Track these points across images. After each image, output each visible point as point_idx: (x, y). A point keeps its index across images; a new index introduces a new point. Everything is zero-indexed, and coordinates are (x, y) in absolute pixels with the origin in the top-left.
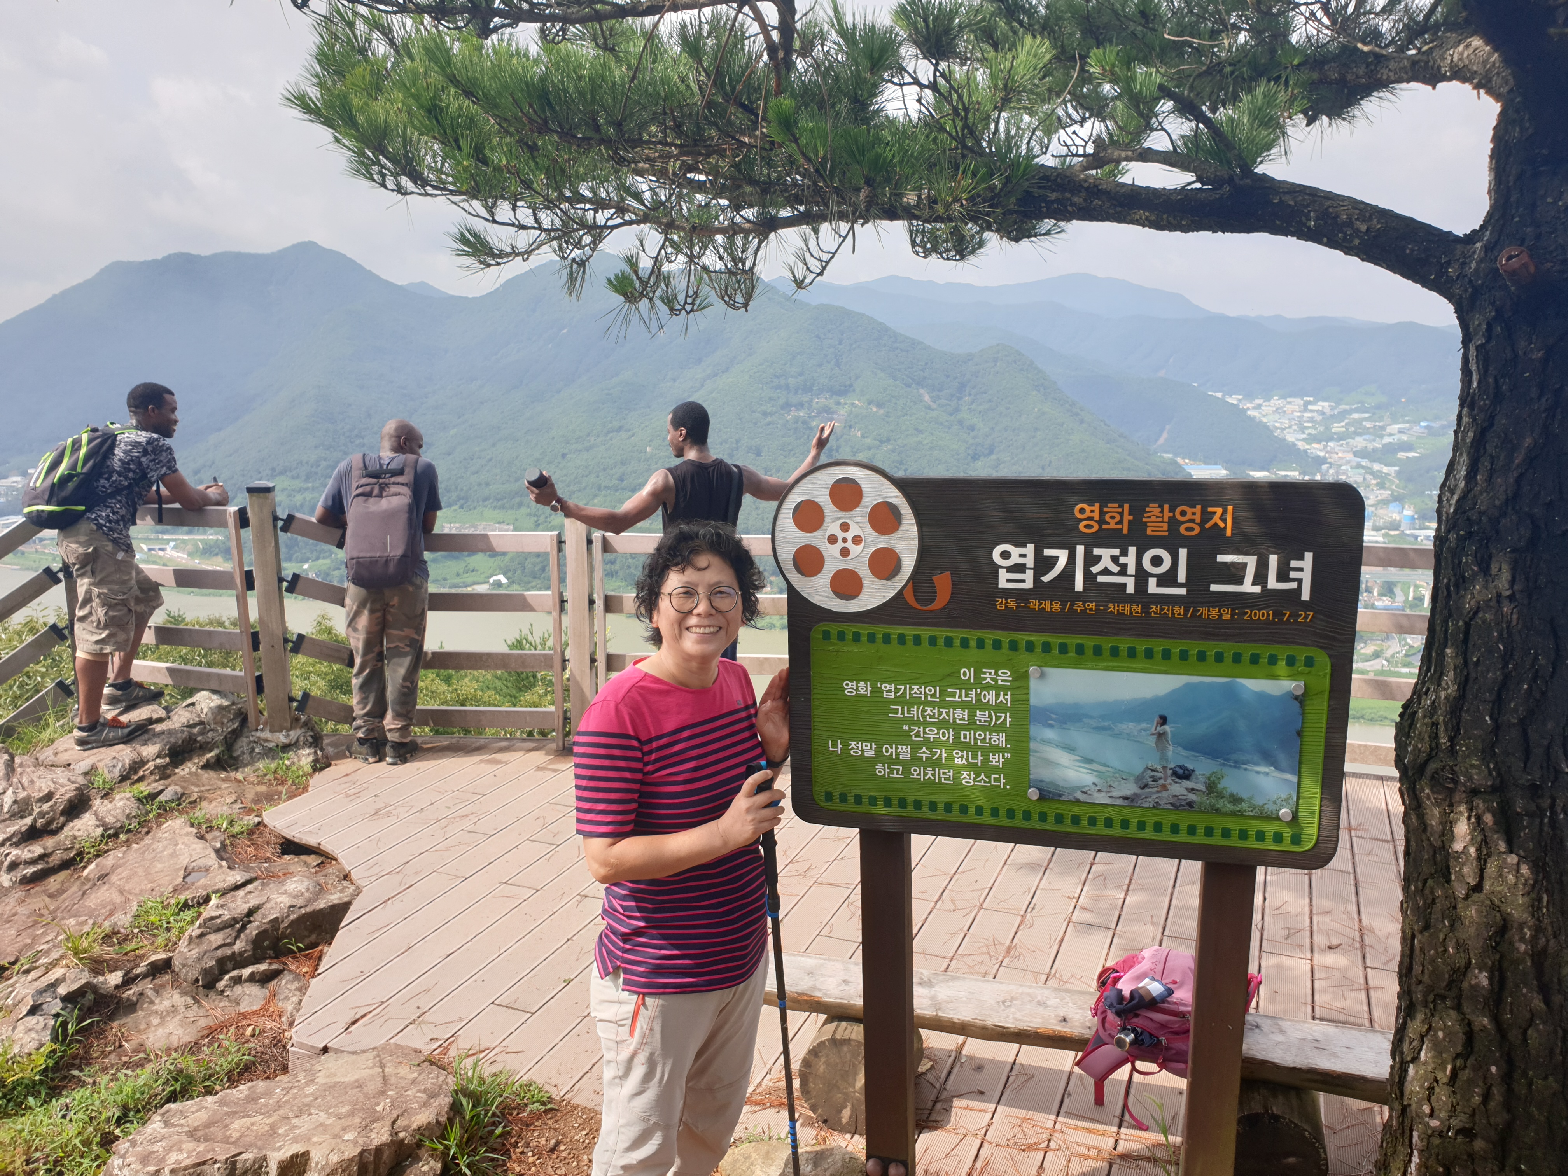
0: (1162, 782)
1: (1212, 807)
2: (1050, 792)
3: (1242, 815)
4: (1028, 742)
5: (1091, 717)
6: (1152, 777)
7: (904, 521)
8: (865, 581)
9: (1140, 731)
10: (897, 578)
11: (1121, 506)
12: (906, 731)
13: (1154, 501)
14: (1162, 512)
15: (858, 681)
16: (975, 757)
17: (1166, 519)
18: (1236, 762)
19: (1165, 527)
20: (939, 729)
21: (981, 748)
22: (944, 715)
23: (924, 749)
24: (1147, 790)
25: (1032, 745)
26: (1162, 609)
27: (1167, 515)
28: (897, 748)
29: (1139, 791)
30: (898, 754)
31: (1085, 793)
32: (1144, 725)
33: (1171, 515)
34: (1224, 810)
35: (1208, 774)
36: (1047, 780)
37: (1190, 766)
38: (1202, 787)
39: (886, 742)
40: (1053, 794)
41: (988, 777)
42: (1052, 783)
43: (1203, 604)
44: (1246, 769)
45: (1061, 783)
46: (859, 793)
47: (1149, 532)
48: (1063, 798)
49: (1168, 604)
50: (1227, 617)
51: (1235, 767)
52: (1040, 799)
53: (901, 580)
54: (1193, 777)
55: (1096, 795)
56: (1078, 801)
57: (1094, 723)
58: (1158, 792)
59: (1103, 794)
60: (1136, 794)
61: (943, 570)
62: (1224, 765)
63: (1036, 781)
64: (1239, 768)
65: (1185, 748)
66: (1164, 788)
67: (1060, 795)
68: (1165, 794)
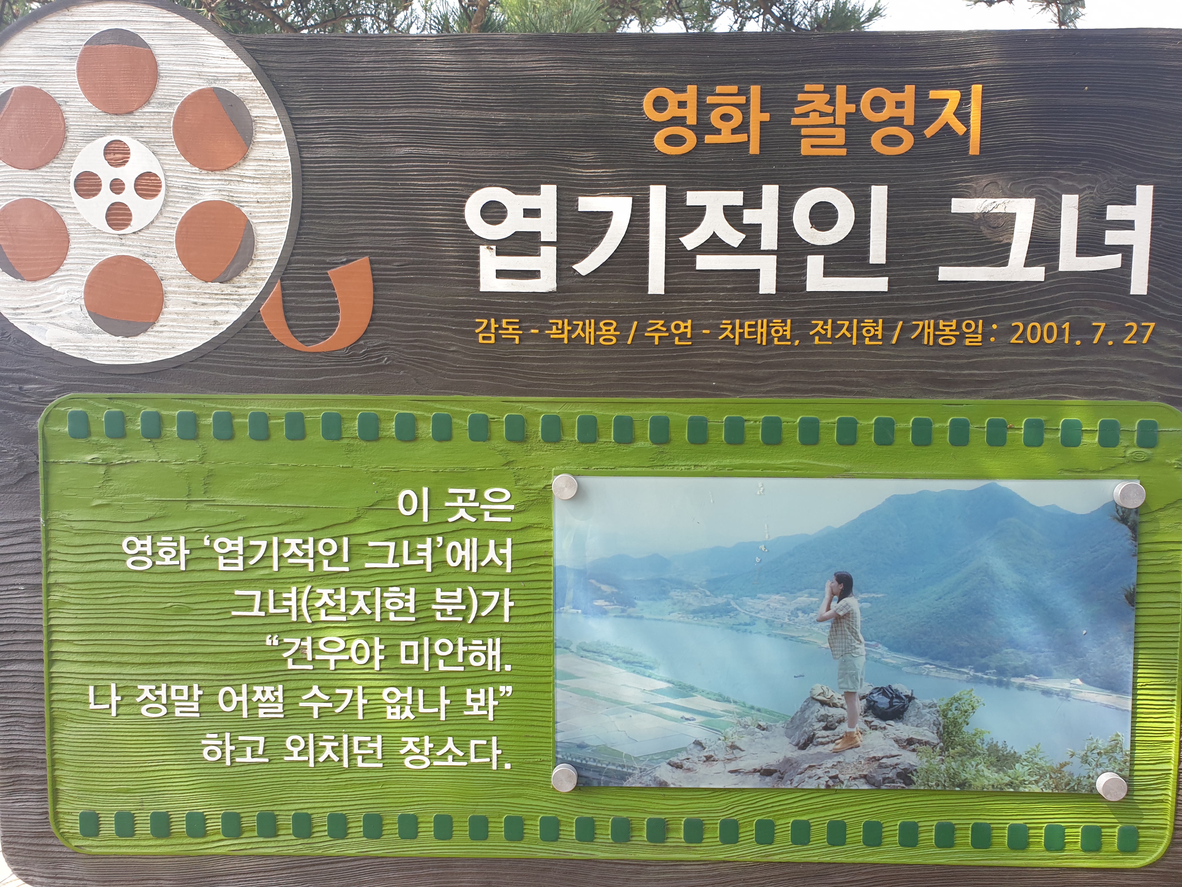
0: (844, 728)
1: (952, 777)
2: (599, 771)
3: (1017, 794)
4: (551, 655)
5: (690, 587)
6: (823, 718)
7: (260, 137)
8: (169, 286)
9: (794, 613)
10: (245, 275)
11: (743, 92)
12: (272, 650)
13: (814, 79)
14: (832, 102)
15: (154, 535)
16: (431, 700)
17: (841, 120)
18: (1001, 671)
19: (840, 136)
20: (348, 639)
21: (445, 676)
22: (361, 604)
23: (315, 690)
24: (812, 750)
25: (561, 662)
26: (836, 328)
27: (843, 108)
28: (251, 693)
29: (795, 754)
30: (253, 707)
31: (678, 766)
32: (803, 599)
33: (852, 108)
34: (977, 784)
35: (942, 704)
36: (593, 742)
37: (904, 689)
38: (931, 736)
39: (226, 679)
40: (609, 774)
41: (461, 744)
42: (605, 750)
43: (923, 311)
44: (1021, 687)
45: (626, 749)
46: (162, 808)
47: (806, 148)
48: (630, 782)
49: (847, 314)
50: (974, 340)
51: (1000, 684)
52: (578, 788)
53: (254, 280)
54: (911, 712)
55: (702, 769)
56: (663, 786)
57: (692, 600)
58: (836, 752)
59: (718, 767)
60: (788, 761)
61: (353, 255)
62: (976, 680)
63: (569, 746)
64: (1007, 685)
65: (894, 647)
66: (850, 741)
67: (624, 777)
68: (850, 756)
